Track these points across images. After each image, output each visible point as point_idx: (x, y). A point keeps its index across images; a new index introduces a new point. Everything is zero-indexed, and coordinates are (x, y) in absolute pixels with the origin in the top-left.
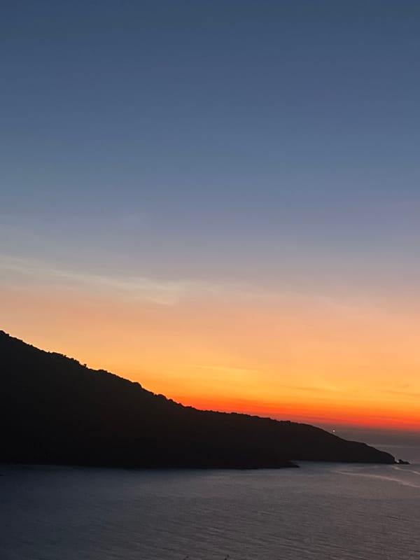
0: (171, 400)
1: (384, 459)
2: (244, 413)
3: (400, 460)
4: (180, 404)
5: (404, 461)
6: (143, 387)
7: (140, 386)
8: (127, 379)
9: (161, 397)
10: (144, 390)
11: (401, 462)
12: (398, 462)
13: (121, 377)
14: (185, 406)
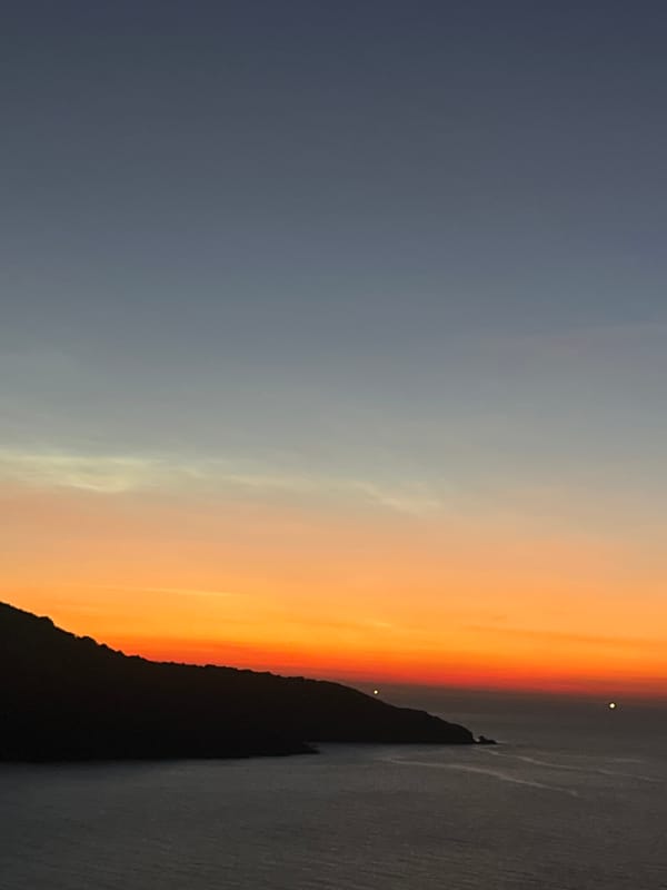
0: (104, 646)
1: (458, 736)
2: (227, 666)
3: (481, 738)
4: (120, 652)
5: (489, 738)
6: (56, 625)
7: (50, 622)
8: (29, 611)
9: (87, 641)
10: (58, 629)
11: (483, 741)
12: (478, 740)
13: (18, 607)
14: (128, 655)
